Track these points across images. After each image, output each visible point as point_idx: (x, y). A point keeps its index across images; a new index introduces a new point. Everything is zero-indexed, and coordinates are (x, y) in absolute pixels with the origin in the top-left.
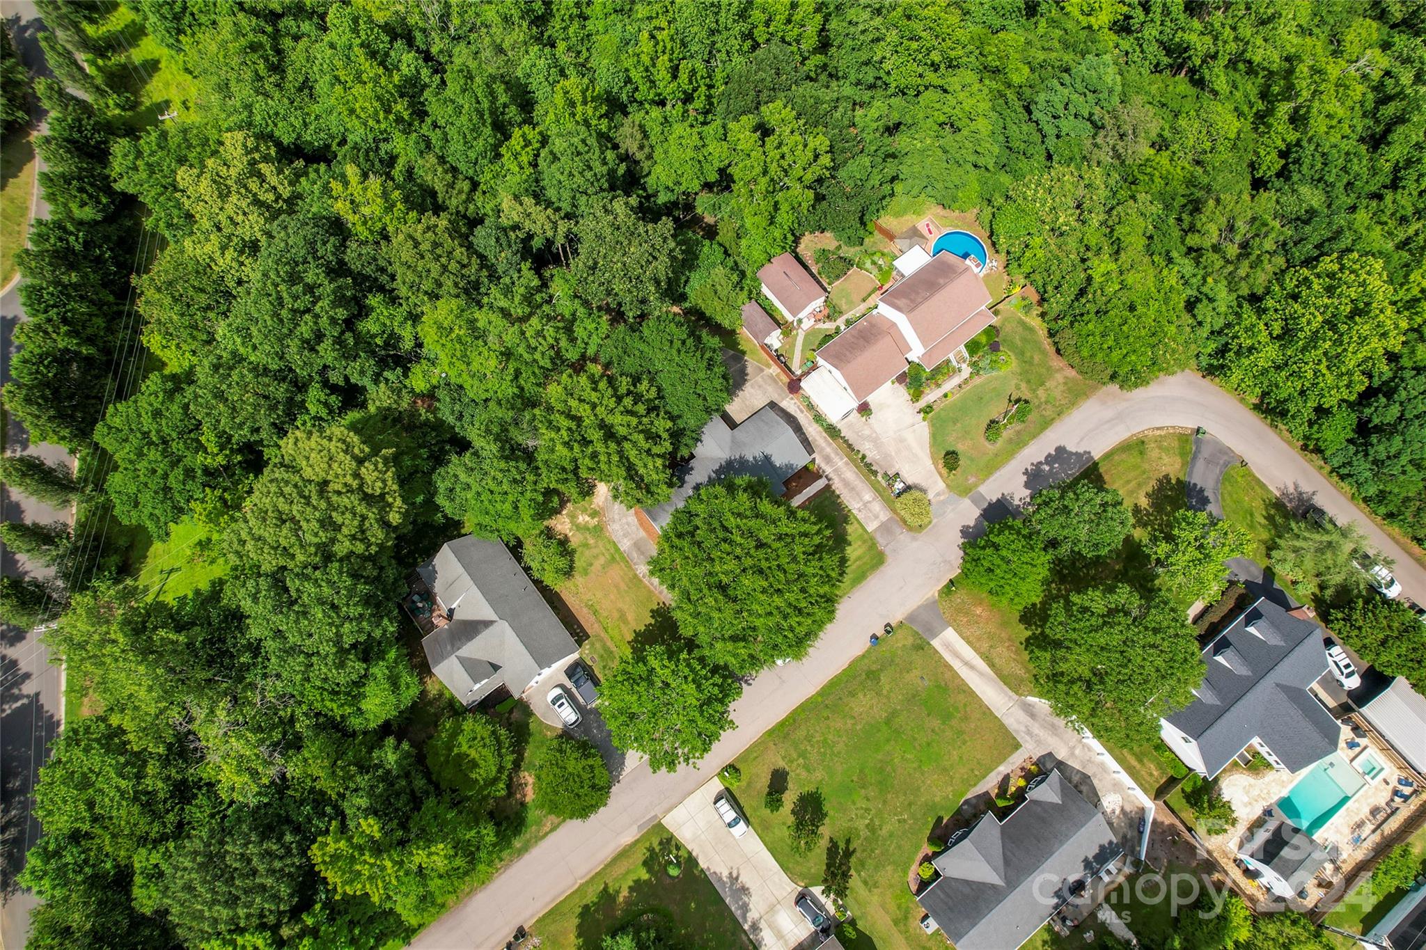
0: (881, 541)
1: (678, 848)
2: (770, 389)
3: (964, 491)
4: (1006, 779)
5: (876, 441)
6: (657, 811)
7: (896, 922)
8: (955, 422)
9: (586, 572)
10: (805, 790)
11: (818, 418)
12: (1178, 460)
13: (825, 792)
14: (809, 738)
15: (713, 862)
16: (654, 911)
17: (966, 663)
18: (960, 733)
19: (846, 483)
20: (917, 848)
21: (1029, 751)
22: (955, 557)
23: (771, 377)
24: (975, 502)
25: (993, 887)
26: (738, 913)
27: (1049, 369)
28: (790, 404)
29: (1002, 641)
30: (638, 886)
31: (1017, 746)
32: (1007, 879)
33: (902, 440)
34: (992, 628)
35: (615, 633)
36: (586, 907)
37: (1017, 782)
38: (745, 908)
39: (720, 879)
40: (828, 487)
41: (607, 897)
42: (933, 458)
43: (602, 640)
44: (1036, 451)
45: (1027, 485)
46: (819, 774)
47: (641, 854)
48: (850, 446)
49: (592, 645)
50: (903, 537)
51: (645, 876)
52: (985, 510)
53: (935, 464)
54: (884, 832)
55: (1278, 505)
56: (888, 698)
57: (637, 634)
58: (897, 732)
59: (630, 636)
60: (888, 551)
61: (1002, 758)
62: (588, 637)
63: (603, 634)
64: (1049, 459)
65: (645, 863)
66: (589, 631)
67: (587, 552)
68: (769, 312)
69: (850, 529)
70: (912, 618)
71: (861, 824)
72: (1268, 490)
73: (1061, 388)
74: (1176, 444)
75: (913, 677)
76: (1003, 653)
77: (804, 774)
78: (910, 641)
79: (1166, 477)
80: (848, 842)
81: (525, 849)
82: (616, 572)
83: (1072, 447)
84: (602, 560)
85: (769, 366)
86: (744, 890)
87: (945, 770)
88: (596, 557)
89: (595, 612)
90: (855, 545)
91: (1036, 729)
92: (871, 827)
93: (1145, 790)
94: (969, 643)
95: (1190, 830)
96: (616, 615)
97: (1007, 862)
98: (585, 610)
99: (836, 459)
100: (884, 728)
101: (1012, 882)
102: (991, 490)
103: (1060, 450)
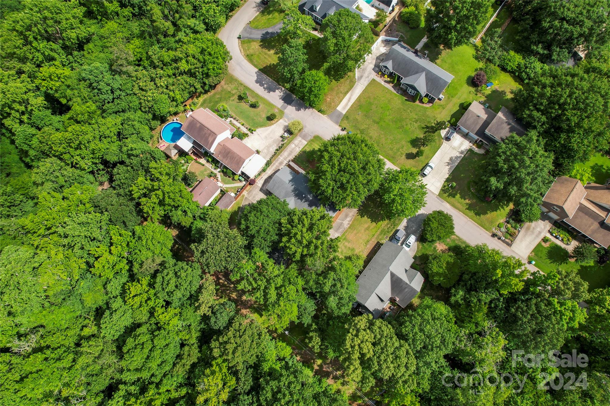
0: (309, 138)
1: (445, 186)
2: (254, 193)
3: (282, 113)
4: (385, 81)
5: (268, 147)
6: (435, 197)
7: (444, 108)
8: (253, 120)
9: (353, 250)
10: (410, 146)
11: (264, 170)
12: (252, 43)
13: (409, 139)
14: (391, 149)
15: (445, 173)
16: (469, 189)
17: (349, 101)
18: (375, 98)
19: (289, 155)
20: (418, 106)
21: (374, 76)
22: (309, 111)
23: (248, 194)
24: (285, 108)
25: (426, 75)
26: (459, 160)
27: (222, 91)
28: (260, 183)
29: (339, 89)
30: (463, 197)
31: (373, 80)
32: (422, 71)
33: (266, 137)
34: (334, 93)
35: (374, 230)
36: (476, 214)
37: (386, 78)
38: (457, 157)
39: (450, 169)
40: (293, 161)
41: (470, 207)
42: (271, 125)
43: (378, 236)
44: (260, 90)
45: (274, 91)
46: (403, 143)
47: (451, 199)
48: (273, 156)
49: (381, 239)
50: (306, 130)
51: (458, 196)
52: (288, 104)
53: (273, 124)
54: (416, 117)
55: (263, 12)
56: (369, 125)
57: (372, 221)
58: (380, 119)
59: (374, 224)
60: (313, 135)
61: (380, 84)
62: (378, 242)
63: (375, 236)
64: (262, 85)
65: (454, 197)
66: (376, 242)
67: (344, 251)
68: (217, 201)
69: (308, 150)
70: (337, 123)
71: (416, 125)
72: (258, 16)
73: (230, 85)
74: (246, 45)
75: (359, 118)
76: (343, 89)
77: (405, 148)
78: (345, 121)
79: (260, 46)
80: (423, 128)
81: (464, 242)
82: (350, 236)
83: (256, 78)
84: (346, 244)
85: (244, 196)
86: (451, 159)
87: (389, 101)
88: (346, 247)
89: (368, 241)
90: (314, 147)
91: (366, 74)
92: (416, 121)
93: (377, 39)
94: (341, 101)
95: (385, 26)
96: (367, 231)
97: (417, 73)
98: (368, 246)
99: (280, 160)
100: (380, 124)
101: (423, 69)
102: (280, 103)
103: (257, 82)
